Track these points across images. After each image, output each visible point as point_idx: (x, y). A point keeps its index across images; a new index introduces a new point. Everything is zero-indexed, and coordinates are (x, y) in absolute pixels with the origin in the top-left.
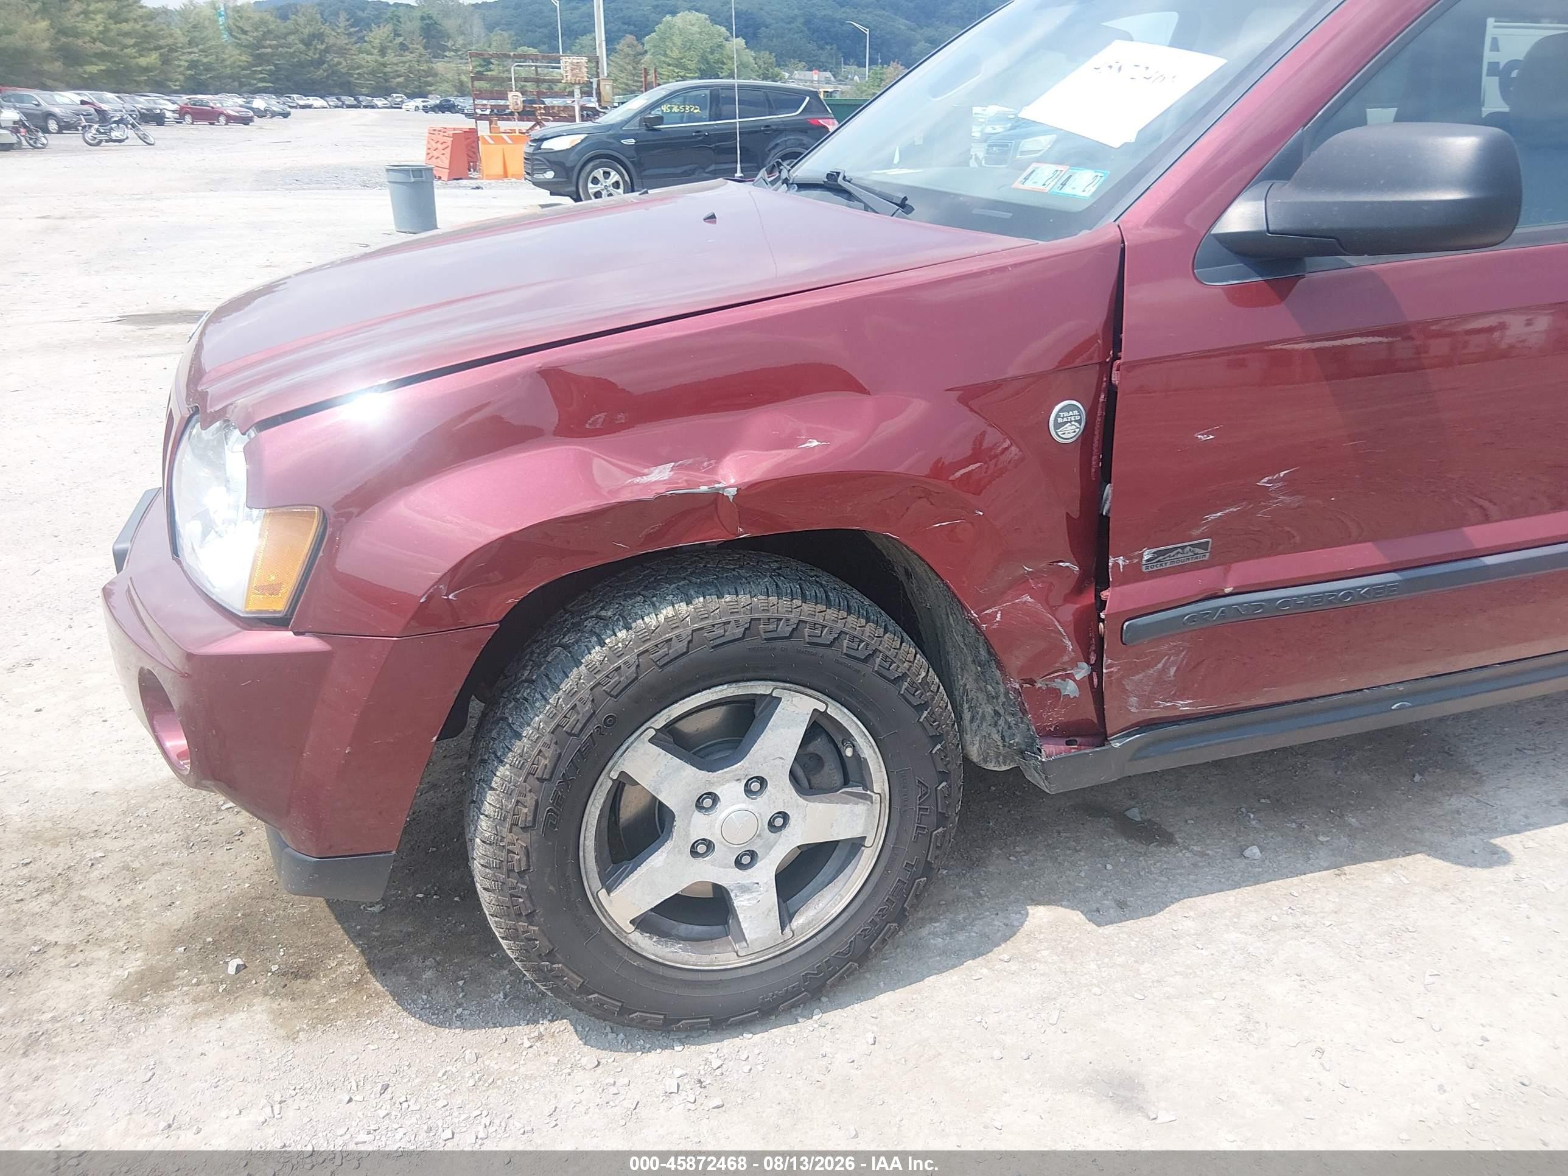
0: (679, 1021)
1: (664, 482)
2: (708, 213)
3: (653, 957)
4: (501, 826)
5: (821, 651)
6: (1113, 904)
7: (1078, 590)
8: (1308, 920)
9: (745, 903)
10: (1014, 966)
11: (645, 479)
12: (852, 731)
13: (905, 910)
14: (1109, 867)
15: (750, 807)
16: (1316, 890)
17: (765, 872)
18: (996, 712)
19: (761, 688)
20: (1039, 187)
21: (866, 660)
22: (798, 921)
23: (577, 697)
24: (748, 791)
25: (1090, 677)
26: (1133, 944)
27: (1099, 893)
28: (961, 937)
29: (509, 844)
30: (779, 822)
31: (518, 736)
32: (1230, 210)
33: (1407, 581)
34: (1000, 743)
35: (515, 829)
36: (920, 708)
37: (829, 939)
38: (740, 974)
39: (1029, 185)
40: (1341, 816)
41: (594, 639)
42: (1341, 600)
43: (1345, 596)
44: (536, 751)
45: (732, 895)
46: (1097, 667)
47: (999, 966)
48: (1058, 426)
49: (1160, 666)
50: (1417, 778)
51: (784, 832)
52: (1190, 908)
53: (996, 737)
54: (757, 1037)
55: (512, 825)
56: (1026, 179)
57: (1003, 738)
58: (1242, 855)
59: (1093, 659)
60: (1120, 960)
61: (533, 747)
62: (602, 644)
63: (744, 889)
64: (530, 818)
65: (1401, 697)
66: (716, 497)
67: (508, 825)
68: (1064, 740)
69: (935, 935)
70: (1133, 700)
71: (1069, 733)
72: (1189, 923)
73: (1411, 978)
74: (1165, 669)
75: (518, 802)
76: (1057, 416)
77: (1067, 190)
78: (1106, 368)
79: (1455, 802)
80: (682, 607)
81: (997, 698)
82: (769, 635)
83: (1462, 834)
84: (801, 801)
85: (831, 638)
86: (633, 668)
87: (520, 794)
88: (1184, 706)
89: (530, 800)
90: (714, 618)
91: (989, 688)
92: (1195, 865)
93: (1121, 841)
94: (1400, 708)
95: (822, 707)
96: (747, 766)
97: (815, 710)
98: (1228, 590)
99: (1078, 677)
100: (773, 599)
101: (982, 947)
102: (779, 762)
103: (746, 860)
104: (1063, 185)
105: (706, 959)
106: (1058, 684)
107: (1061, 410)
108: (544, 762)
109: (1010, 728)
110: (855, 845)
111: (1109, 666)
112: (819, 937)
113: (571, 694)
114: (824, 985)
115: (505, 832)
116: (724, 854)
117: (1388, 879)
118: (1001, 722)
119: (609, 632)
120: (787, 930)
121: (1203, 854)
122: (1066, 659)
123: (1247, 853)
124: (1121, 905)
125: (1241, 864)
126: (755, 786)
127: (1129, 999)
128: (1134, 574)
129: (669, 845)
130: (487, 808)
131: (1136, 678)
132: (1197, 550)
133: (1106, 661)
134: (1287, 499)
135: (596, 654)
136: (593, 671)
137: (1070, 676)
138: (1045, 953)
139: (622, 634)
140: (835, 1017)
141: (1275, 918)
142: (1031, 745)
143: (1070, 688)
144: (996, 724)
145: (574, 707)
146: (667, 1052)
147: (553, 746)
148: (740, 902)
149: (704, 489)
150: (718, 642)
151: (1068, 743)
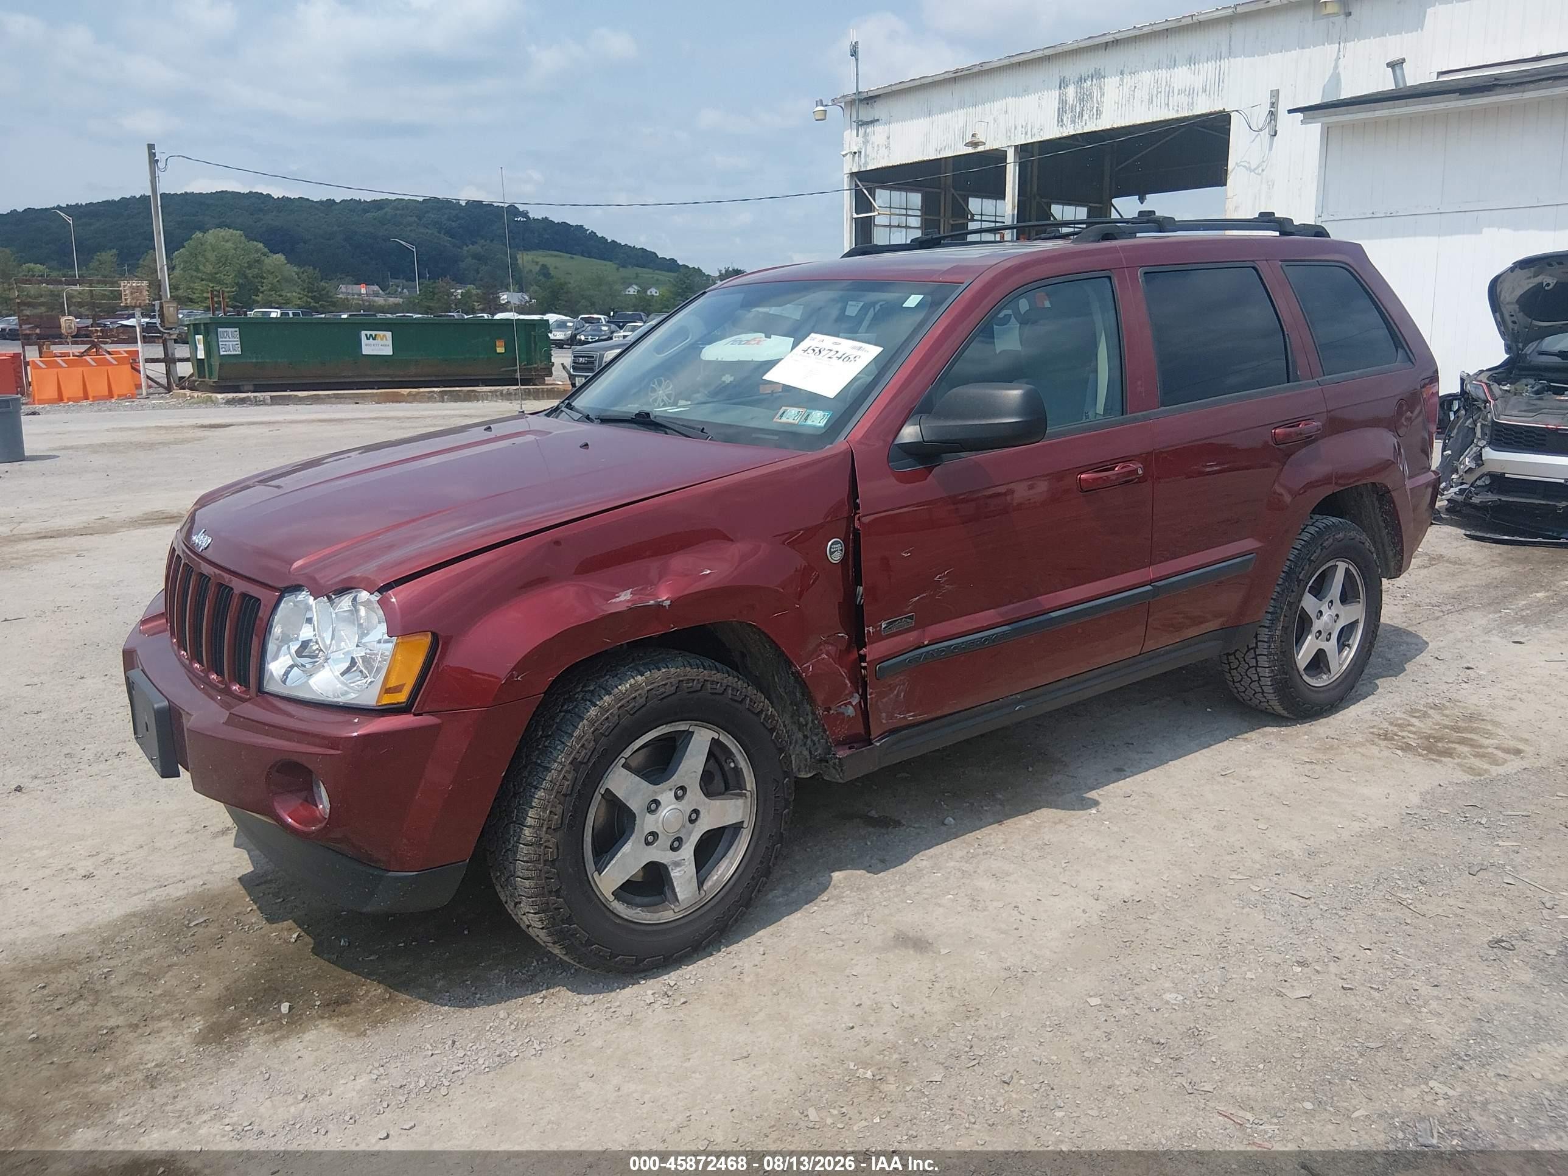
0: (645, 959)
1: (628, 601)
2: (583, 443)
3: (626, 917)
4: (540, 830)
5: (717, 697)
6: (877, 861)
7: (848, 650)
8: (991, 849)
9: (677, 874)
10: (832, 903)
11: (618, 600)
12: (734, 750)
13: (770, 867)
14: (869, 843)
15: (679, 807)
16: (990, 834)
17: (687, 852)
18: (806, 737)
19: (682, 726)
20: (791, 420)
21: (741, 702)
22: (707, 885)
23: (584, 739)
24: (677, 797)
25: (860, 702)
26: (897, 878)
27: (868, 858)
28: (794, 894)
29: (545, 842)
30: (694, 816)
31: (548, 769)
32: (902, 431)
33: (1013, 629)
34: (808, 757)
35: (549, 830)
36: (772, 730)
37: (727, 894)
38: (678, 923)
39: (784, 420)
40: (993, 795)
41: (588, 703)
42: (983, 643)
43: (985, 641)
44: (561, 776)
45: (670, 869)
46: (864, 697)
47: (823, 904)
48: (832, 553)
49: (896, 692)
50: (1030, 769)
51: (697, 823)
52: (923, 855)
53: (806, 753)
54: (690, 967)
55: (548, 828)
56: (781, 416)
57: (810, 753)
58: (943, 824)
59: (860, 691)
60: (892, 888)
61: (559, 775)
62: (595, 705)
63: (677, 864)
64: (559, 822)
65: (1019, 702)
66: (659, 606)
67: (544, 829)
68: (847, 746)
69: (778, 897)
70: (884, 715)
71: (850, 742)
72: (924, 863)
73: (1055, 866)
74: (898, 695)
75: (551, 812)
76: (831, 548)
77: (809, 422)
78: (851, 519)
79: (1055, 779)
80: (639, 678)
81: (806, 725)
82: (689, 690)
83: (1063, 794)
84: (706, 800)
85: (722, 689)
86: (616, 717)
87: (553, 806)
88: (910, 717)
89: (559, 810)
90: (658, 682)
91: (801, 719)
92: (918, 834)
93: (871, 829)
94: (1019, 710)
95: (716, 736)
96: (676, 780)
97: (713, 738)
98: (926, 643)
99: (854, 704)
100: (688, 669)
101: (810, 898)
102: (693, 775)
103: (676, 844)
104: (806, 419)
105: (657, 915)
106: (843, 709)
107: (832, 544)
108: (567, 783)
109: (815, 744)
110: (737, 828)
111: (870, 695)
112: (721, 893)
113: (579, 738)
114: (727, 925)
115: (543, 834)
116: (664, 841)
117: (1028, 822)
118: (809, 742)
119: (597, 698)
120: (702, 892)
121: (920, 828)
122: (847, 692)
123: (946, 822)
124: (883, 861)
125: (944, 828)
126: (680, 793)
127: (904, 904)
128: (879, 637)
129: (632, 838)
130: (529, 821)
131: (884, 700)
132: (908, 620)
133: (869, 690)
134: (950, 587)
135: (593, 712)
136: (592, 722)
137: (850, 703)
138: (848, 892)
139: (607, 698)
140: (734, 948)
141: (972, 851)
142: (828, 751)
143: (850, 711)
144: (805, 744)
145: (583, 746)
146: (636, 987)
147: (572, 772)
148: (675, 873)
149: (652, 602)
150: (663, 696)
151: (850, 748)
